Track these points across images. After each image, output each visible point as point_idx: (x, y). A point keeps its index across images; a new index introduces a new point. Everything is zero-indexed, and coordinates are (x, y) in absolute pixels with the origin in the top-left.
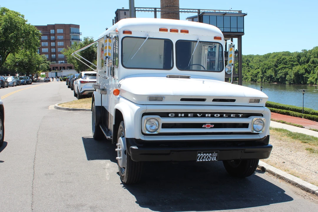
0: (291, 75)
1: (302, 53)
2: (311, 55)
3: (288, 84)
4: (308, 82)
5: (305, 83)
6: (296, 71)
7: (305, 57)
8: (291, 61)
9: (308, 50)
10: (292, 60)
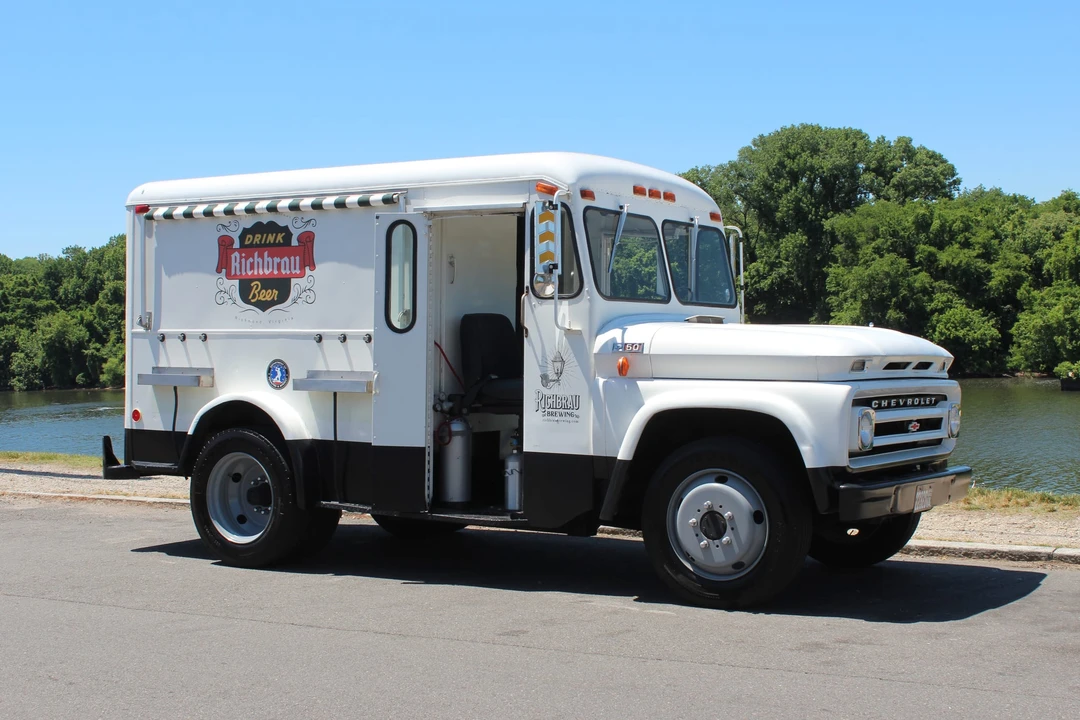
0: (31, 348)
1: (67, 260)
2: (101, 268)
3: (20, 390)
4: (103, 378)
5: (93, 381)
6: (51, 333)
7: (80, 275)
8: (26, 295)
9: (87, 251)
10: (28, 290)
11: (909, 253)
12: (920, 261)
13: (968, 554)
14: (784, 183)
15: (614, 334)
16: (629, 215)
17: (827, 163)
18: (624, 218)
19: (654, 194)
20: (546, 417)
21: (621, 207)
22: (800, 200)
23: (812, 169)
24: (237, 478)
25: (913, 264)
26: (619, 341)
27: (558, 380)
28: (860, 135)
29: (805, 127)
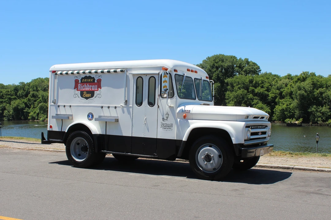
0: (9, 110)
1: (20, 85)
2: (29, 88)
3: (6, 121)
4: (29, 118)
5: (26, 119)
6: (15, 105)
7: (23, 90)
8: (9, 95)
9: (25, 83)
10: (9, 93)
11: (247, 89)
12: (250, 91)
13: (271, 167)
14: (214, 69)
15: (182, 108)
16: (186, 76)
17: (226, 64)
18: (185, 77)
19: (192, 71)
20: (163, 129)
21: (184, 74)
22: (219, 74)
23: (222, 66)
24: (78, 144)
25: (248, 92)
26: (184, 109)
27: (167, 120)
28: (235, 57)
29: (220, 55)
